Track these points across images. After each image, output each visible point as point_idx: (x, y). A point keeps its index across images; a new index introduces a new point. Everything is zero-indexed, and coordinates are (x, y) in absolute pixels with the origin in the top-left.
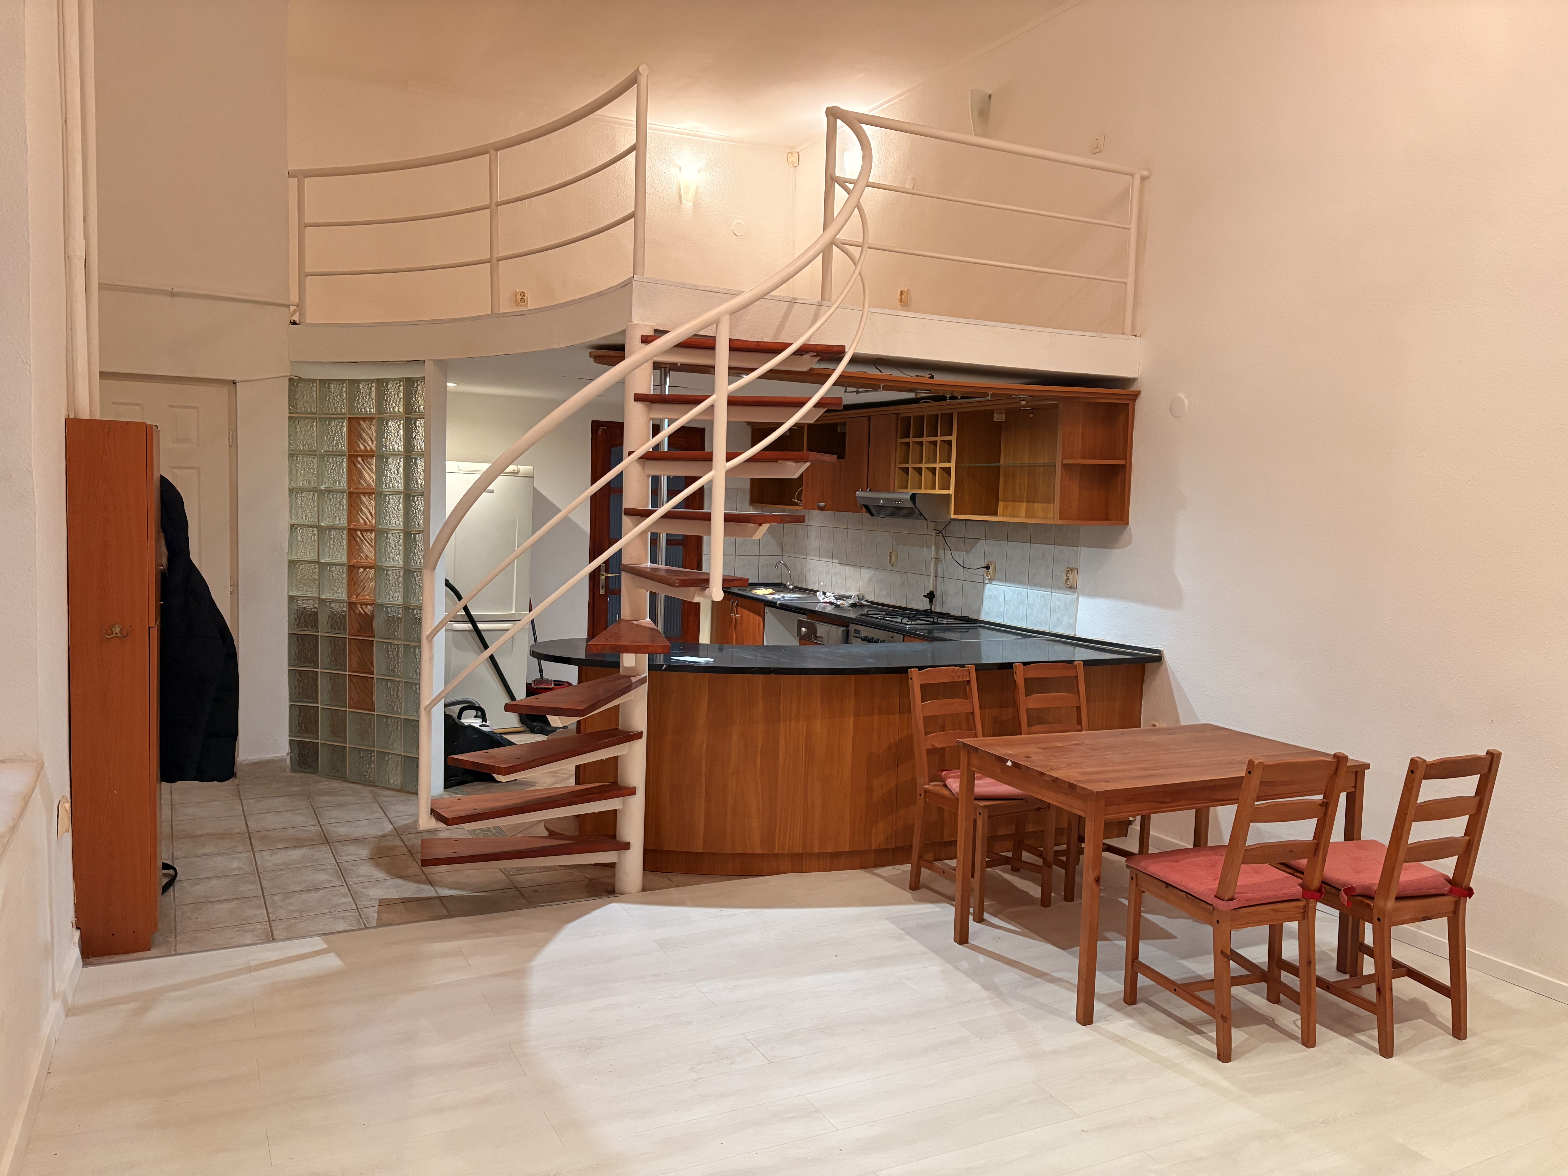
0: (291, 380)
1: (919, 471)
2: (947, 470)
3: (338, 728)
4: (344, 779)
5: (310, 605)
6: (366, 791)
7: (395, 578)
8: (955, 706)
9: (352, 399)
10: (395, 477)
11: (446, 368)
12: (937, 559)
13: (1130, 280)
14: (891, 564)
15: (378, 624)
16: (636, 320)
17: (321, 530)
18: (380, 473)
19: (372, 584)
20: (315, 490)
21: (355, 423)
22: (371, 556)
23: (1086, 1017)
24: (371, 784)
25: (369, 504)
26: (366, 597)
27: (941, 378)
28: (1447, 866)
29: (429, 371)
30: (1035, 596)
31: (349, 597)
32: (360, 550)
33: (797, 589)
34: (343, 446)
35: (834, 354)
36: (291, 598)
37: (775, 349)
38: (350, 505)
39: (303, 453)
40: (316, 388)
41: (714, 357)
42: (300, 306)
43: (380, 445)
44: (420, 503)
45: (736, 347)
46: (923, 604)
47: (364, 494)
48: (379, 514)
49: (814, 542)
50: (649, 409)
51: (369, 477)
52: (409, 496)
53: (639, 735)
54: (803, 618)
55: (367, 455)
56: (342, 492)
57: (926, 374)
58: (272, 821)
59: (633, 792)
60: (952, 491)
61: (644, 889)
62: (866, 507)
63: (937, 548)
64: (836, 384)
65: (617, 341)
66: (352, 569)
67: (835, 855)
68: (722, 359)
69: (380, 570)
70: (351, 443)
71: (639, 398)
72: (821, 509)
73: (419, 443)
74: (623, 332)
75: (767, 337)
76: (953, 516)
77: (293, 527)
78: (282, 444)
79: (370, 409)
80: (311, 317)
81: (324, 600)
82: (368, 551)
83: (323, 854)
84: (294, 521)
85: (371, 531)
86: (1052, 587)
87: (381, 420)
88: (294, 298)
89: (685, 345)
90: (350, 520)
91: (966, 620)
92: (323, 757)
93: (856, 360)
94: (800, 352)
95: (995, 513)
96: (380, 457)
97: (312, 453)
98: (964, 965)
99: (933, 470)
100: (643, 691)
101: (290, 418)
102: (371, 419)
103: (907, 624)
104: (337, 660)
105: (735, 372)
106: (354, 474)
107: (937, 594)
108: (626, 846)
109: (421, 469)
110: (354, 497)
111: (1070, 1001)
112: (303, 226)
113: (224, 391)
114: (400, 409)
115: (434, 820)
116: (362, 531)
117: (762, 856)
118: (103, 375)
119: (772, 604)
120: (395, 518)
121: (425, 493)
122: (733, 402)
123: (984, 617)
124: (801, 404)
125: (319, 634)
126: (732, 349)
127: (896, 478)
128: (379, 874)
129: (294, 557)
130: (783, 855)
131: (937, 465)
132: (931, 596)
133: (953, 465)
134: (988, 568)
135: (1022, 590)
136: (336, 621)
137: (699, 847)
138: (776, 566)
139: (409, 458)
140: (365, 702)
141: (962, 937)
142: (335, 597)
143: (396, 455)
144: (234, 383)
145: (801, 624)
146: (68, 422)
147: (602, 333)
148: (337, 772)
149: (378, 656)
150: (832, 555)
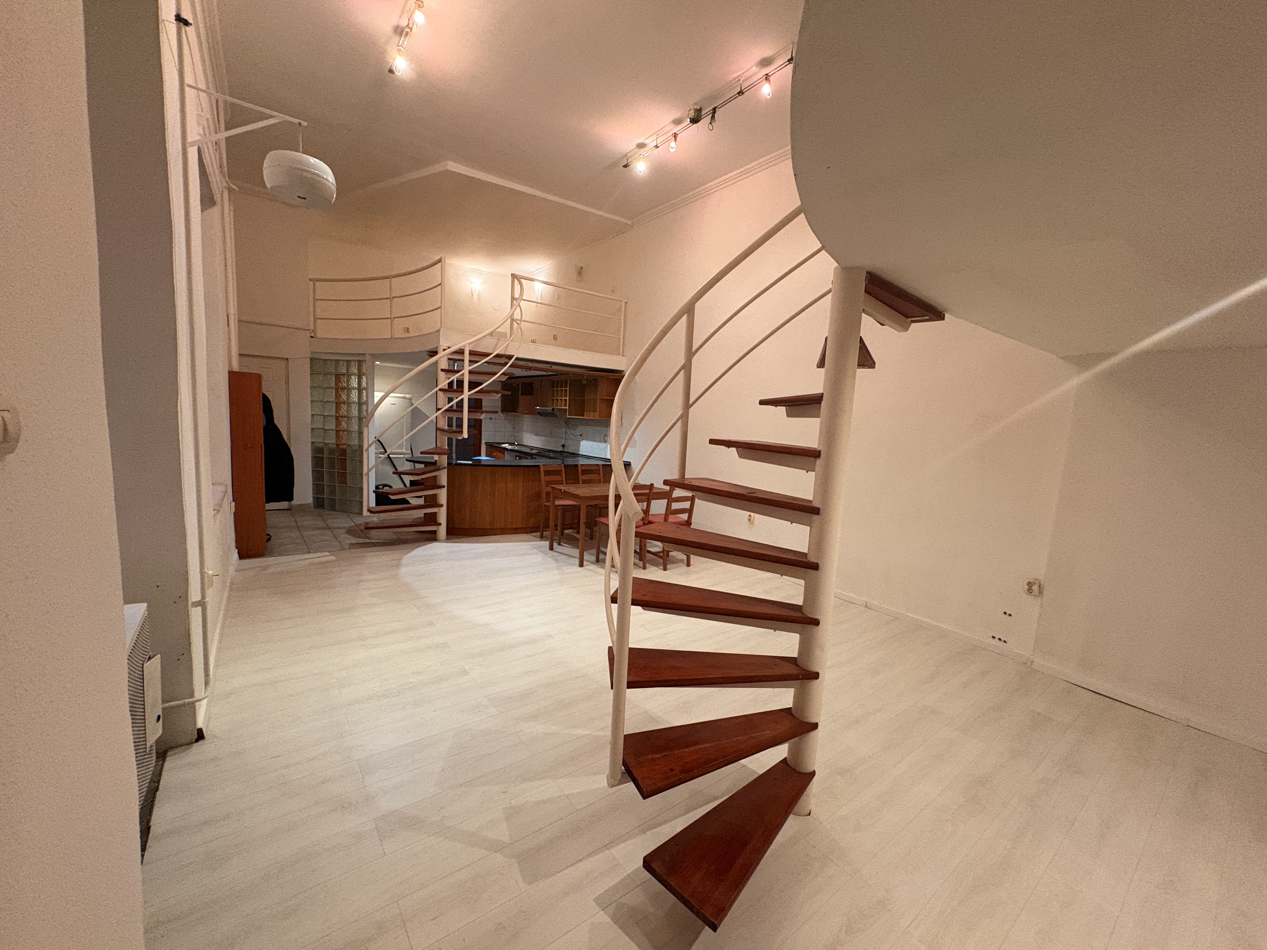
0: (311, 359)
1: (557, 400)
2: (566, 400)
3: (333, 492)
4: (335, 510)
5: (320, 445)
6: (345, 515)
7: (355, 435)
8: (557, 478)
9: (336, 367)
10: (354, 396)
11: (376, 357)
12: (566, 433)
13: (622, 337)
14: (551, 435)
15: (348, 451)
16: (441, 343)
17: (324, 416)
18: (348, 396)
19: (346, 437)
20: (321, 401)
21: (338, 376)
22: (345, 426)
23: (581, 565)
24: (346, 512)
25: (344, 407)
26: (343, 441)
27: (554, 367)
28: (685, 516)
29: (368, 357)
30: (595, 444)
31: (337, 442)
32: (341, 424)
33: (518, 445)
34: (333, 385)
35: (510, 357)
36: (312, 443)
37: (487, 355)
38: (336, 408)
39: (316, 387)
40: (322, 362)
41: (464, 357)
42: (314, 331)
43: (348, 385)
44: (364, 407)
45: (472, 353)
46: (561, 449)
47: (342, 403)
48: (349, 411)
49: (525, 427)
50: (446, 374)
51: (344, 397)
52: (360, 404)
53: (444, 487)
54: (517, 454)
55: (343, 389)
56: (333, 402)
57: (549, 366)
58: (306, 523)
59: (442, 506)
60: (567, 408)
61: (447, 539)
62: (539, 413)
63: (566, 428)
64: (510, 366)
65: (435, 350)
66: (337, 431)
67: (515, 529)
68: (467, 357)
69: (349, 432)
70: (336, 384)
71: (442, 370)
72: (525, 414)
73: (364, 384)
74: (437, 347)
75: (486, 351)
76: (568, 416)
77: (313, 415)
78: (307, 382)
79: (344, 371)
80: (319, 334)
81: (327, 444)
82: (344, 425)
83: (328, 532)
84: (313, 413)
85: (345, 417)
86: (600, 442)
87: (349, 376)
88: (312, 328)
89: (456, 352)
90: (336, 412)
91: (574, 454)
92: (326, 502)
93: (517, 359)
94: (495, 356)
95: (583, 416)
96: (349, 389)
97: (320, 387)
98: (550, 555)
99: (562, 400)
100: (445, 471)
101: (311, 374)
102: (344, 375)
103: (552, 455)
104: (332, 466)
105: (471, 362)
106: (338, 396)
107: (566, 445)
108: (440, 524)
109: (364, 394)
110: (338, 405)
111: (577, 561)
112: (315, 300)
113: (283, 363)
114: (356, 371)
115: (368, 513)
116: (341, 417)
117: (490, 529)
118: (240, 355)
119: (507, 449)
120: (355, 412)
121: (366, 403)
122: (470, 372)
123: (580, 453)
124: (496, 374)
125: (324, 456)
126: (470, 354)
127: (550, 403)
128: (349, 536)
129: (312, 427)
130: (497, 529)
131: (563, 398)
132: (563, 446)
133: (568, 398)
134: (581, 435)
135: (592, 443)
136: (331, 451)
137: (467, 526)
138: (511, 436)
139: (360, 390)
140: (344, 482)
141: (551, 548)
142: (331, 442)
143: (354, 388)
144: (287, 359)
145: (517, 456)
146: (229, 372)
147: (430, 347)
148: (333, 508)
149: (349, 464)
150: (532, 432)
